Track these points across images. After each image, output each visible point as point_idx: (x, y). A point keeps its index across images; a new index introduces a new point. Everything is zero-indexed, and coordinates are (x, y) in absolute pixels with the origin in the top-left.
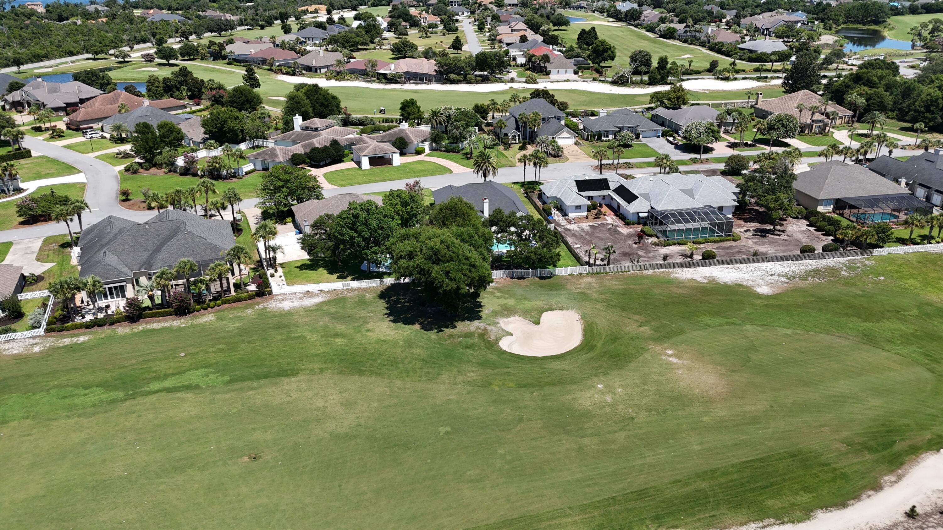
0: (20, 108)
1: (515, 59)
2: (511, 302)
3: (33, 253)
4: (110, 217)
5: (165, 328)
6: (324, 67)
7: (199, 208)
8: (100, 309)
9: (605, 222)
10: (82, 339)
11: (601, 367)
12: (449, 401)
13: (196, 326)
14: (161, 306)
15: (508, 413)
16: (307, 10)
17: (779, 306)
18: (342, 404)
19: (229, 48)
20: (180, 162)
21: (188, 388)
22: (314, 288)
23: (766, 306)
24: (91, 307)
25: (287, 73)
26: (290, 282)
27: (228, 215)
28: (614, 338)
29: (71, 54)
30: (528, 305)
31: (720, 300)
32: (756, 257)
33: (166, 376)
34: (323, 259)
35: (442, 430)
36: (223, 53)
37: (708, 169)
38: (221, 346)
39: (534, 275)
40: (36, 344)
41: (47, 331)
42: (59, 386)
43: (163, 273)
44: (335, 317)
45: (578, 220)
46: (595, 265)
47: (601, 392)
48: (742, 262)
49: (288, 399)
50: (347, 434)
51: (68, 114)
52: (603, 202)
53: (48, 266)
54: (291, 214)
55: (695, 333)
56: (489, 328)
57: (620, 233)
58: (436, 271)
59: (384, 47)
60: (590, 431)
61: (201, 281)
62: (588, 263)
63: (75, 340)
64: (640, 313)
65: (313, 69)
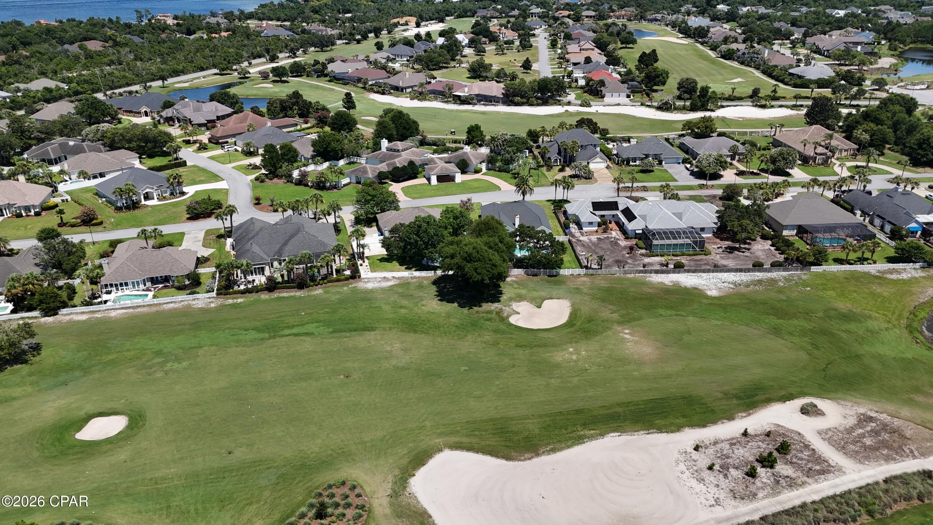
0: (171, 123)
1: (576, 81)
2: (523, 292)
3: (199, 241)
4: (252, 218)
5: (291, 296)
6: (409, 87)
7: (310, 213)
8: (249, 282)
9: (610, 236)
10: (240, 300)
11: (575, 338)
12: (469, 353)
13: (311, 296)
14: (288, 282)
15: (506, 361)
16: (399, 22)
17: (720, 305)
18: (402, 350)
19: (331, 67)
20: (296, 174)
21: (307, 334)
22: (389, 275)
23: (710, 304)
24: (243, 280)
25: (378, 92)
26: (373, 270)
27: (331, 219)
28: (590, 320)
29: (202, 69)
30: (535, 294)
31: (677, 299)
32: (717, 268)
33: (293, 327)
34: (397, 255)
35: (463, 368)
36: (325, 72)
37: (710, 194)
38: (327, 310)
39: (545, 274)
40: (212, 302)
41: (218, 294)
42: (229, 328)
43: (291, 260)
44: (402, 295)
45: (591, 233)
46: (591, 268)
47: (571, 353)
48: (704, 271)
49: (369, 344)
50: (403, 367)
51: (208, 129)
52: (612, 220)
53: (212, 251)
54: (375, 220)
55: (649, 320)
56: (504, 308)
57: (619, 245)
58: (468, 267)
59: (463, 65)
60: (556, 375)
61: (315, 267)
62: (586, 267)
63: (235, 301)
64: (614, 304)
65: (400, 89)
